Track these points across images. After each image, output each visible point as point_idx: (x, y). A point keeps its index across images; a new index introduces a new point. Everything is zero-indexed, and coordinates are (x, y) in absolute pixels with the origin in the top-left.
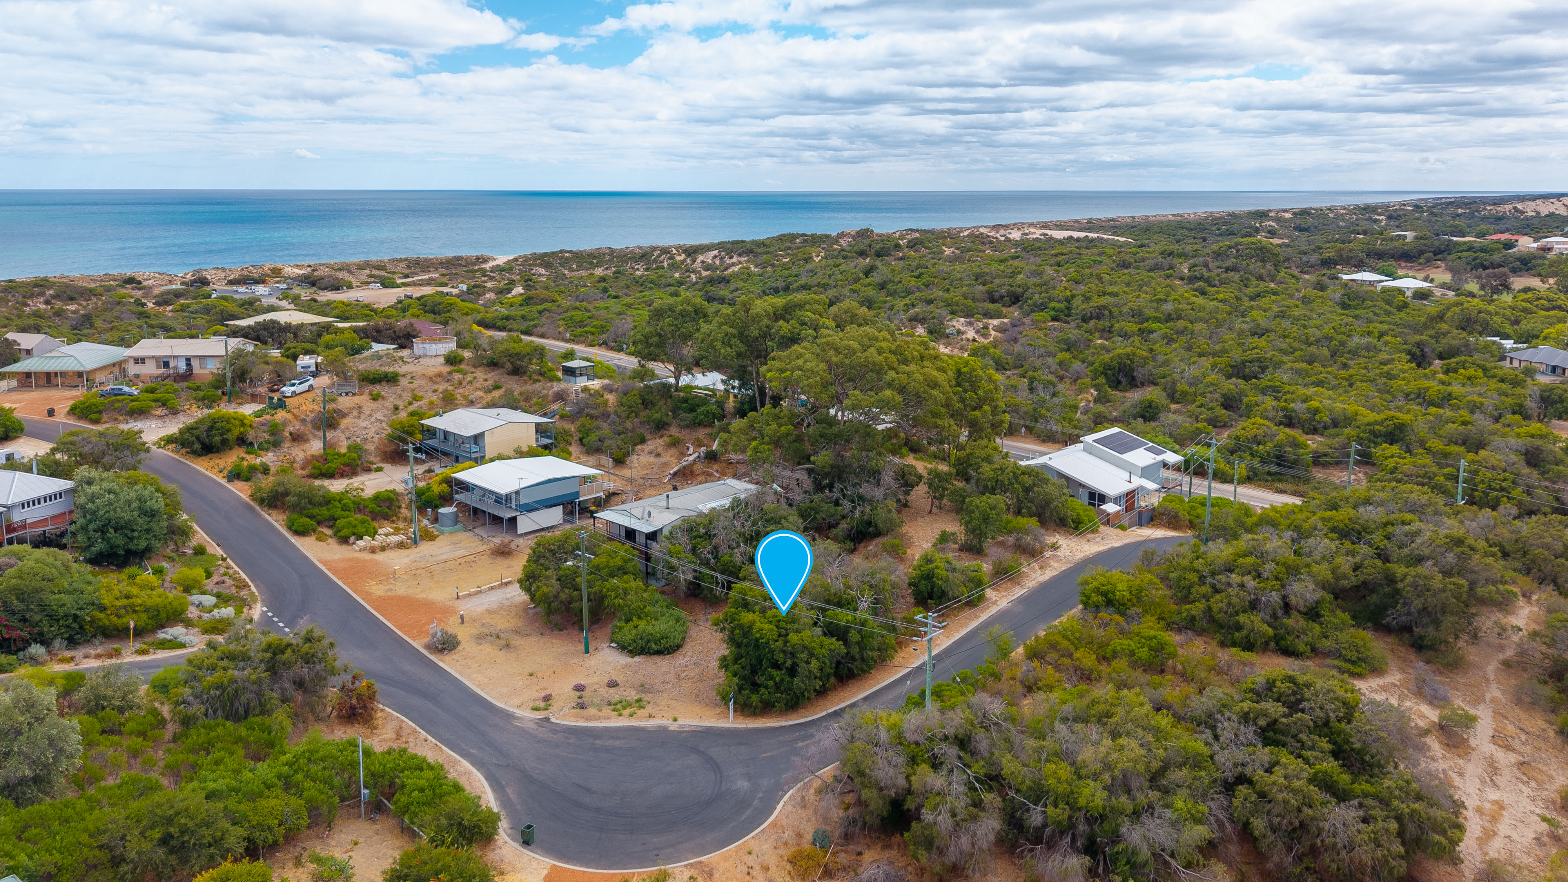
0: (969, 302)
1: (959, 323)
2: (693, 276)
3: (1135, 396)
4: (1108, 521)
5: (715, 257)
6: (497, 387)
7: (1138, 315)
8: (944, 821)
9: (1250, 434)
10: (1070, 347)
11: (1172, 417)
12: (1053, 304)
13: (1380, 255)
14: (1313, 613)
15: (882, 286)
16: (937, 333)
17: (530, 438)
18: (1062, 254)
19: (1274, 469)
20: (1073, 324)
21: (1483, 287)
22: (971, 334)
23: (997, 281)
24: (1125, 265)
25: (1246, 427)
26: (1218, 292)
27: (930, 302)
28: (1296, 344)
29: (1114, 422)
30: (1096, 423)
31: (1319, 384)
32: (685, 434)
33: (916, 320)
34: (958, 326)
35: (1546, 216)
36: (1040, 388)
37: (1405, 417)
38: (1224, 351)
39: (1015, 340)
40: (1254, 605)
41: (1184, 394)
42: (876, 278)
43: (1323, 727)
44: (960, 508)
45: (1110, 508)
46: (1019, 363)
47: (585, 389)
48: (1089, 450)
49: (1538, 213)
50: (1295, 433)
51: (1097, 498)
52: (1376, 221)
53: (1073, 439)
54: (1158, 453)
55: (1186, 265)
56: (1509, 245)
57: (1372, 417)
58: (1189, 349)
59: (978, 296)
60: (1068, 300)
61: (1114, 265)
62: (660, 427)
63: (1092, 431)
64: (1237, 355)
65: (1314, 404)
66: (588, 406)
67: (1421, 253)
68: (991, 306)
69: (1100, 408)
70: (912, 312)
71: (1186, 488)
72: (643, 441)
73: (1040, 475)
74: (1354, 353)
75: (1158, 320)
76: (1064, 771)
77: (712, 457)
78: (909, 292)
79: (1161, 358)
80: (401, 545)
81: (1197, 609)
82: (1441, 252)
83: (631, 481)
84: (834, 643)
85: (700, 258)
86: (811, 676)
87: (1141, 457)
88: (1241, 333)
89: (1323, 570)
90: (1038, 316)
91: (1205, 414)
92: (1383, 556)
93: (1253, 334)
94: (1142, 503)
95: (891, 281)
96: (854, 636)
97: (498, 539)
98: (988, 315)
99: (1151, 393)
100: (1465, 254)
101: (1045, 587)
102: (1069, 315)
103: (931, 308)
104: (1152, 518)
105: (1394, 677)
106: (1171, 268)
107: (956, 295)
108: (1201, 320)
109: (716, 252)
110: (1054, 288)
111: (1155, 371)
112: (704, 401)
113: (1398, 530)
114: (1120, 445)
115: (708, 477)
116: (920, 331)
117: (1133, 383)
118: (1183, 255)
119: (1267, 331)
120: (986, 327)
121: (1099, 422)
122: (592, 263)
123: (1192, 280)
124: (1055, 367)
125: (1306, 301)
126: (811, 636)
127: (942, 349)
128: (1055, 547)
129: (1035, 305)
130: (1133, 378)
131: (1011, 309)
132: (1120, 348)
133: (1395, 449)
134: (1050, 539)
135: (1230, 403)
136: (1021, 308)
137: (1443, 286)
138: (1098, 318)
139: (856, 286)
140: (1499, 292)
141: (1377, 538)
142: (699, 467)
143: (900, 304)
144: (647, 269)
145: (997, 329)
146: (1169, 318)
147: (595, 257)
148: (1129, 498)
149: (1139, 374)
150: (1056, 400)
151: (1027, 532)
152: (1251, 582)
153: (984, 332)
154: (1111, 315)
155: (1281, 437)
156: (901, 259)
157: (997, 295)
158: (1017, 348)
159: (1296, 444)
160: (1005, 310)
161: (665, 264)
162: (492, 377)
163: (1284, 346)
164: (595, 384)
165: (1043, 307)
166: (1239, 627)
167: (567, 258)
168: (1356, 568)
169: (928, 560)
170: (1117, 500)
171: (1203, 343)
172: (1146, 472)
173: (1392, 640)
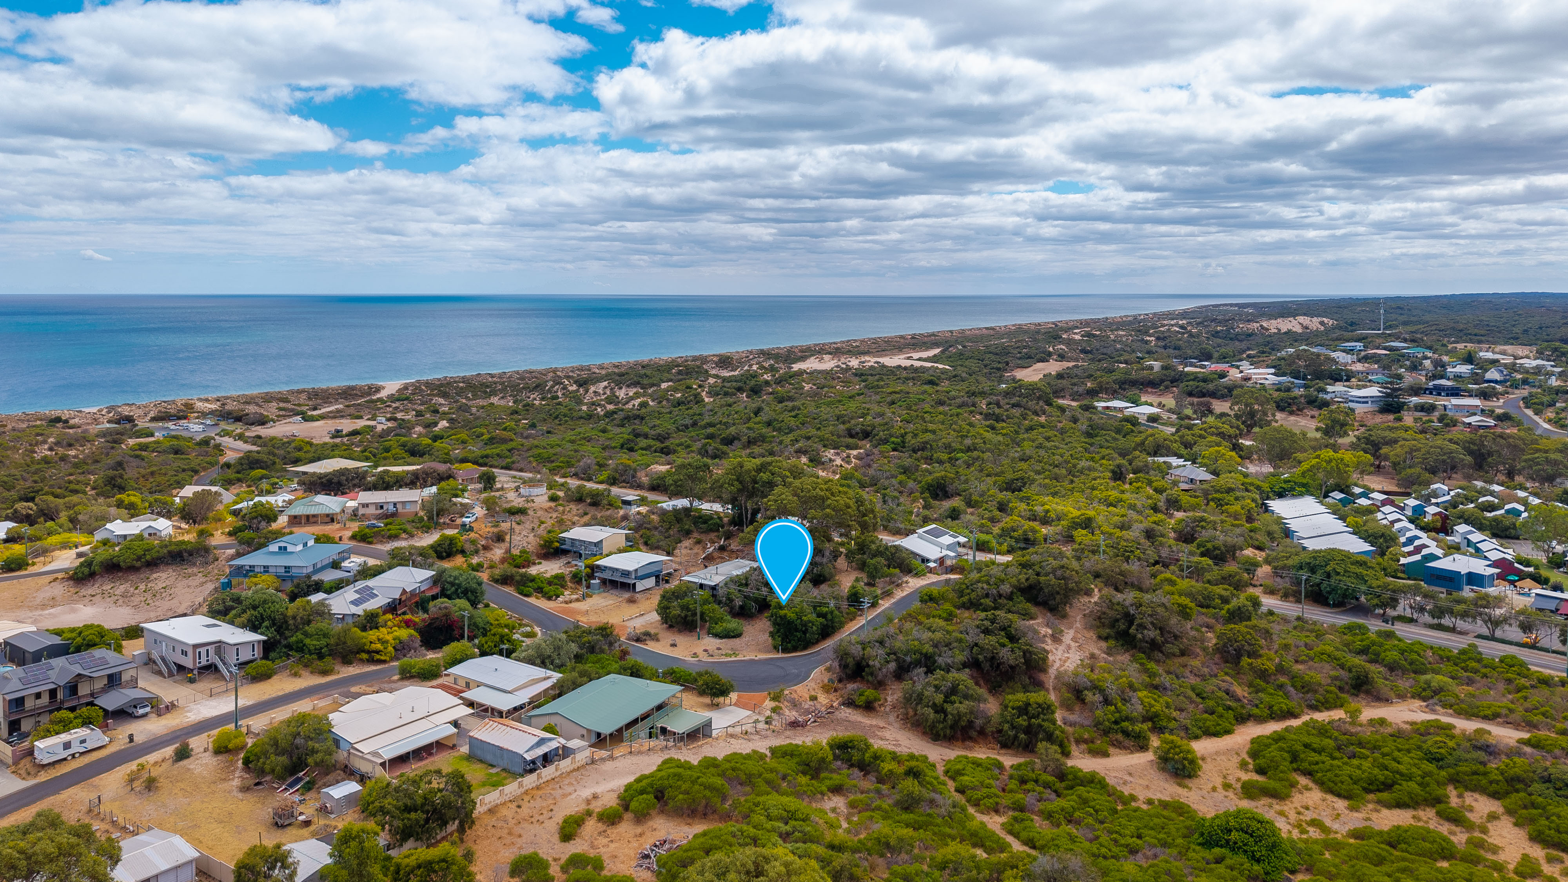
0: (835, 438)
1: (830, 453)
2: (599, 410)
3: (947, 504)
4: (931, 571)
5: (606, 387)
6: (586, 514)
7: (948, 447)
8: (877, 665)
9: (1009, 526)
10: (906, 471)
11: (968, 517)
12: (893, 439)
13: (1134, 383)
14: (1010, 598)
15: (769, 424)
16: (816, 461)
17: (623, 543)
18: (895, 393)
19: (1022, 545)
20: (907, 454)
21: (1195, 412)
22: (839, 462)
23: (853, 422)
24: (941, 403)
25: (1007, 521)
26: (1003, 428)
27: (808, 438)
28: (1047, 467)
29: (935, 521)
30: (924, 522)
31: (1054, 494)
32: (703, 537)
33: (800, 452)
34: (829, 456)
35: (1285, 333)
36: (890, 501)
37: (1091, 513)
38: (1003, 472)
39: (869, 466)
40: (987, 595)
41: (977, 502)
42: (763, 417)
43: (1003, 629)
44: (862, 567)
45: (932, 565)
46: (874, 483)
47: (639, 513)
48: (920, 537)
49: (1279, 330)
50: (1035, 525)
51: (925, 560)
52: (1147, 342)
53: (913, 532)
54: (955, 537)
55: (984, 402)
56: (1223, 375)
57: (1076, 513)
58: (981, 471)
59: (841, 433)
60: (902, 436)
61: (933, 403)
62: (688, 533)
63: (922, 527)
64: (1010, 476)
65: (1047, 507)
66: (644, 523)
67: (1162, 381)
68: (851, 440)
69: (926, 512)
70: (798, 446)
71: (971, 557)
72: (680, 542)
73: (897, 548)
74: (1081, 472)
75: (962, 451)
76: (916, 643)
77: (722, 549)
78: (791, 430)
79: (963, 478)
80: (577, 600)
81: (965, 599)
82: (1177, 381)
83: (680, 563)
84: (821, 620)
85: (592, 389)
86: (813, 633)
87: (947, 540)
88: (1013, 459)
89: (1014, 581)
90: (883, 448)
91: (987, 515)
92: (1038, 574)
93: (1022, 460)
94: (949, 563)
95: (775, 420)
96: (829, 617)
97: (627, 595)
98: (849, 447)
99: (956, 502)
100: (1191, 383)
101: (903, 598)
102: (904, 447)
103: (809, 443)
104: (952, 570)
105: (1040, 620)
106: (974, 405)
107: (825, 433)
108: (988, 450)
109: (605, 383)
110: (893, 427)
111: (960, 487)
112: (711, 517)
113: (1044, 564)
114: (936, 534)
115: (723, 560)
116: (804, 460)
117: (947, 496)
118: (983, 394)
119: (1030, 457)
120: (848, 456)
121: (926, 521)
122: (486, 392)
123: (987, 416)
124: (897, 486)
125: (1062, 432)
126: (813, 617)
127: (821, 473)
128: (907, 582)
129: (881, 440)
130: (946, 492)
131: (864, 442)
132: (939, 472)
133: (1084, 532)
134: (905, 579)
135: (1002, 508)
136: (871, 441)
137: (1170, 411)
138: (923, 449)
139: (751, 425)
140: (1205, 415)
141: (1037, 568)
142: (716, 555)
143: (788, 439)
144: (543, 399)
145: (856, 457)
146: (969, 449)
147: (487, 387)
148: (941, 561)
149: (950, 489)
150: (900, 508)
151: (895, 575)
152: (985, 586)
153: (847, 459)
154: (932, 448)
155: (1026, 527)
156: (771, 393)
157: (853, 432)
158: (871, 472)
159: (1034, 531)
160: (860, 443)
161: (560, 394)
162: (581, 507)
163: (1039, 468)
164: (643, 509)
165: (885, 441)
166: (981, 604)
167: (462, 388)
168: (1027, 579)
169: (853, 587)
170: (935, 561)
171: (989, 466)
172: (949, 547)
173: (1041, 608)
